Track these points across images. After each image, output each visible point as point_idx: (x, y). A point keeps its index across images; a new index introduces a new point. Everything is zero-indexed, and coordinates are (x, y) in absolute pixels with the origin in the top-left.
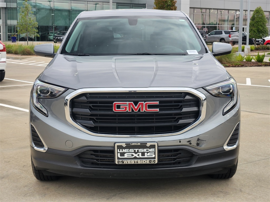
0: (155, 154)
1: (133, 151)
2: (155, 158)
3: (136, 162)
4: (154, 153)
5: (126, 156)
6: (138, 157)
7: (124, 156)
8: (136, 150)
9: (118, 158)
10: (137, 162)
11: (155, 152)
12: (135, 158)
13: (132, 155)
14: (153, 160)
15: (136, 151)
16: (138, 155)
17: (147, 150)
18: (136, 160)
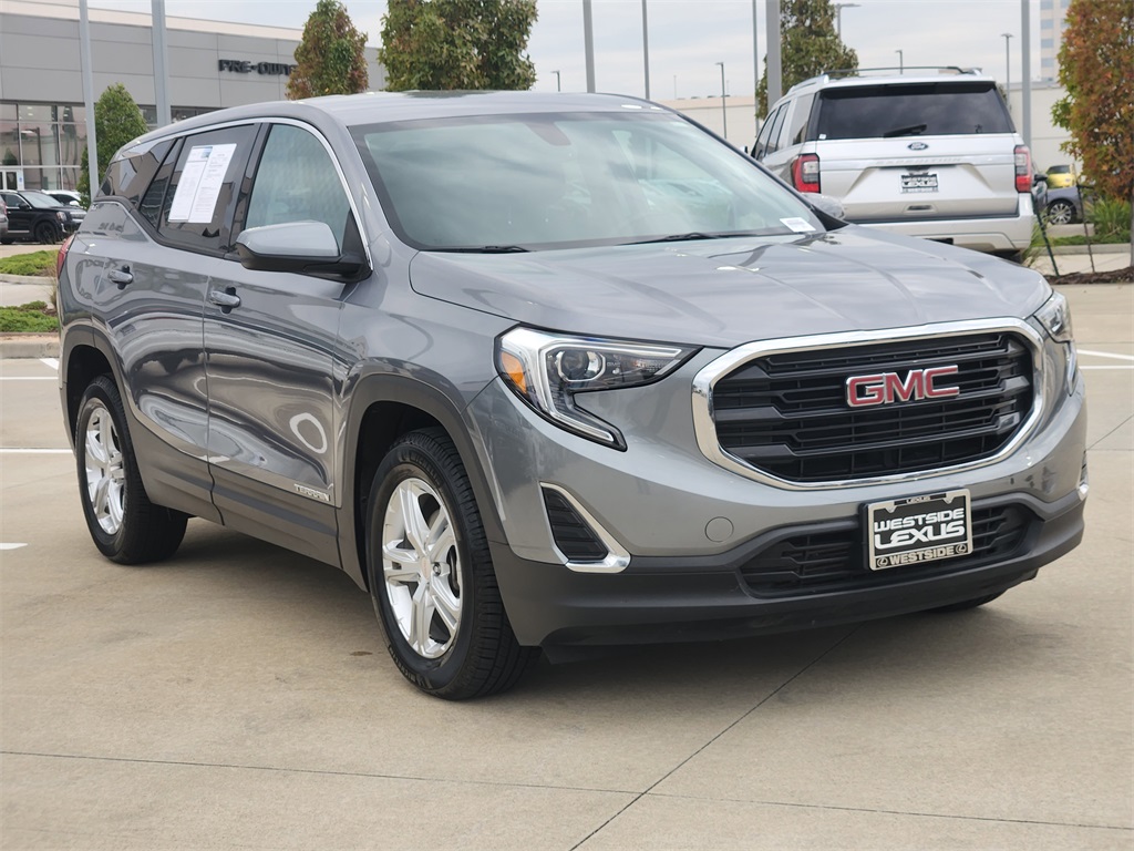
0: (965, 525)
1: (913, 523)
2: (964, 537)
3: (921, 558)
4: (962, 522)
5: (895, 541)
6: (924, 539)
7: (890, 542)
8: (920, 517)
9: (878, 552)
10: (924, 555)
11: (964, 519)
12: (918, 544)
13: (911, 536)
14: (961, 543)
15: (920, 523)
16: (925, 534)
17: (947, 516)
18: (920, 552)
